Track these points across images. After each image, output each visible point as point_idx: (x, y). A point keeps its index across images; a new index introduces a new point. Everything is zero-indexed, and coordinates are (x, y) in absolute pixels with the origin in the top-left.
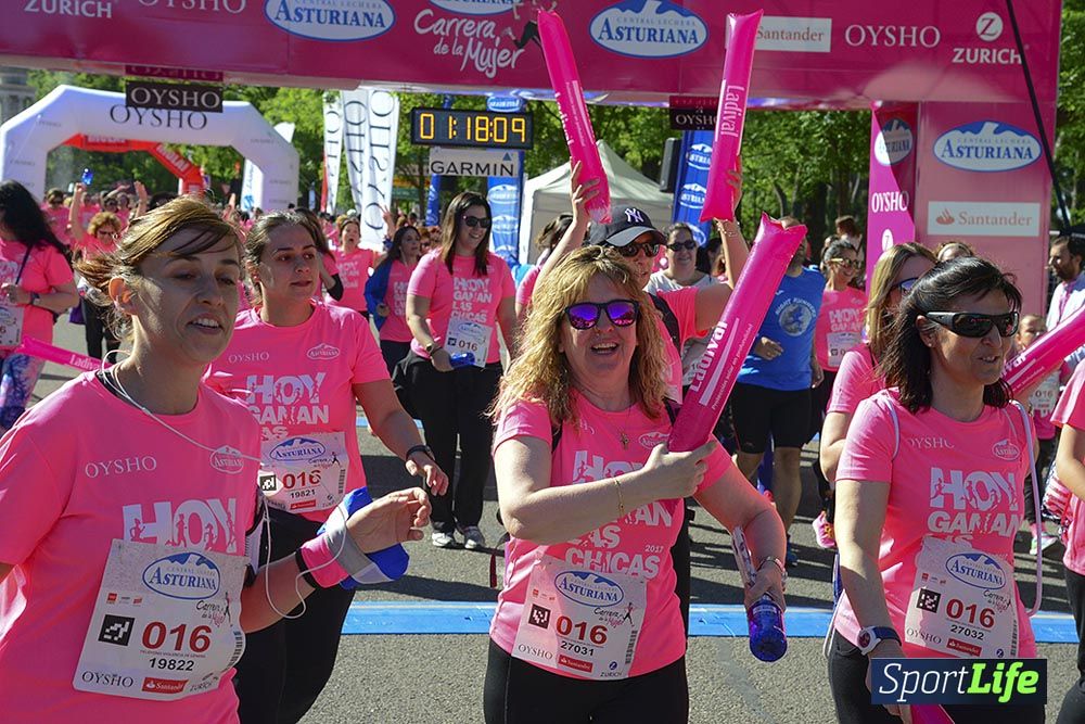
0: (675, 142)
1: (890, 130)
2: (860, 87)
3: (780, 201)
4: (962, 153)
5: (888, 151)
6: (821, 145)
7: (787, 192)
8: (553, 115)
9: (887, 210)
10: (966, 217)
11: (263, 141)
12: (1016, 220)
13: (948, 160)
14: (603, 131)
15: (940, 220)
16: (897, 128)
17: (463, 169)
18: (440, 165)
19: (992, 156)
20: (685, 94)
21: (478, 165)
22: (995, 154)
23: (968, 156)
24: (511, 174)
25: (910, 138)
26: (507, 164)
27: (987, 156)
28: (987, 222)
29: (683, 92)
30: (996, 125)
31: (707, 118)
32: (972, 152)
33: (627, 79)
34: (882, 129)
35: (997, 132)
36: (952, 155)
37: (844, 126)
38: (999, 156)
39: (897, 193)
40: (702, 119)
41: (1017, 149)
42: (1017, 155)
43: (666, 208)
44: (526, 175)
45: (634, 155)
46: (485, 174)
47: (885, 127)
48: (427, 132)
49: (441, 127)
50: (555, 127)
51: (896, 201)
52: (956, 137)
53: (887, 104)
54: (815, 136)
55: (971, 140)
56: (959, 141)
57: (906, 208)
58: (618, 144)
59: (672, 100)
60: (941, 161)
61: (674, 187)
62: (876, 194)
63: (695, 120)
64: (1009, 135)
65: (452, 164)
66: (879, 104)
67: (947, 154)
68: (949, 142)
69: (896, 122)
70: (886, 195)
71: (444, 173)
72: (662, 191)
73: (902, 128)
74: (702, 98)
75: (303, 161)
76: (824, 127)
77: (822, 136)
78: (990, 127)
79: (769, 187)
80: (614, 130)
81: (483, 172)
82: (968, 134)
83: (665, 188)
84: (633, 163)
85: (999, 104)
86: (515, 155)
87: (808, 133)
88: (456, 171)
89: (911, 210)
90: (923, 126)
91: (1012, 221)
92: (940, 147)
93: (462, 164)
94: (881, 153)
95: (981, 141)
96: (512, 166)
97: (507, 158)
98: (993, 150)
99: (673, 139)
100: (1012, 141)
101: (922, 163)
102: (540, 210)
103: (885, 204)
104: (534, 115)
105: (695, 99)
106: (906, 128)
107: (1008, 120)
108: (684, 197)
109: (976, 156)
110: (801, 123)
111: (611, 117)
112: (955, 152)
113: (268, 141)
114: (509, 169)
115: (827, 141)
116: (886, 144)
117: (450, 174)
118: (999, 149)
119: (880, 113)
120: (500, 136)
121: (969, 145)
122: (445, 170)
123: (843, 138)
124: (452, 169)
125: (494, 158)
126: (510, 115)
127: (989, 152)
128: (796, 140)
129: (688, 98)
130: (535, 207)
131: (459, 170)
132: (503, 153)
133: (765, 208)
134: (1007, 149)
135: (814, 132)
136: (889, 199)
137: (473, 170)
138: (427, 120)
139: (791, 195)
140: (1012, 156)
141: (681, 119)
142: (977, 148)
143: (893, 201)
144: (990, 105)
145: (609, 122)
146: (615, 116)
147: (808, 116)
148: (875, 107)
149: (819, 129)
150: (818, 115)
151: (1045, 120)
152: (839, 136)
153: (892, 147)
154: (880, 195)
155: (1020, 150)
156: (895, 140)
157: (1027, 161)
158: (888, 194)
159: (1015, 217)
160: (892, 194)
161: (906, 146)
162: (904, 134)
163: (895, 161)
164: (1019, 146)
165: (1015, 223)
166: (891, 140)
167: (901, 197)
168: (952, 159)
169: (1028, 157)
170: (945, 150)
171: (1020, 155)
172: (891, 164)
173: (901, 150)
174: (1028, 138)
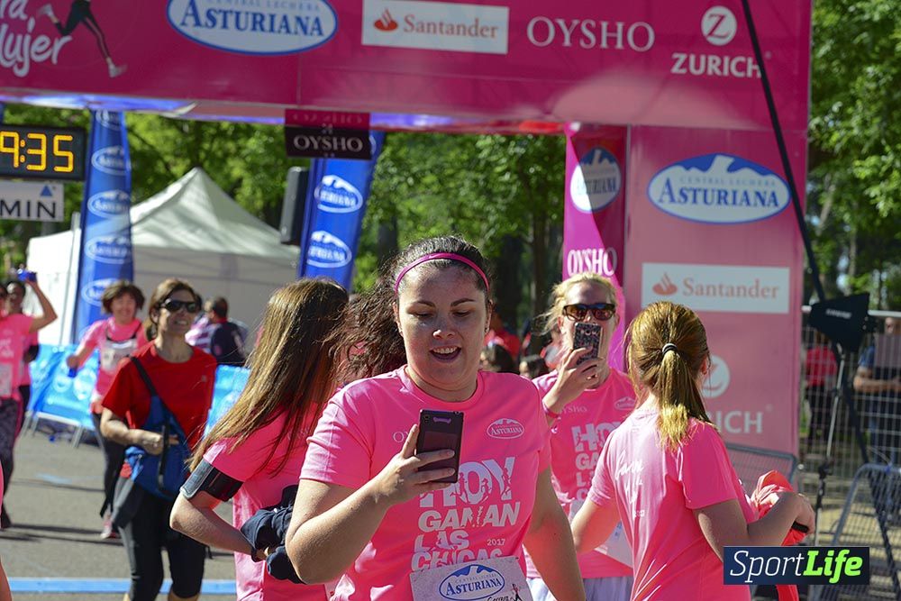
0: (301, 173)
1: (591, 162)
2: (549, 104)
5: (589, 193)
6: (508, 183)
10: (694, 285)
12: (759, 291)
13: (667, 206)
14: (202, 155)
15: (658, 289)
16: (601, 160)
19: (726, 203)
20: (306, 107)
21: (3, 202)
22: (730, 199)
23: (695, 201)
24: (53, 216)
25: (617, 175)
26: (47, 202)
27: (719, 202)
28: (721, 293)
29: (303, 103)
30: (728, 161)
31: (339, 141)
32: (700, 196)
33: (223, 83)
34: (580, 161)
35: (732, 169)
36: (672, 200)
37: (539, 158)
38: (734, 203)
39: (601, 251)
40: (331, 142)
41: (758, 194)
42: (759, 202)
43: (290, 267)
46: (14, 216)
47: (584, 158)
51: (599, 261)
52: (677, 174)
53: (587, 128)
54: (499, 169)
55: (698, 180)
56: (681, 180)
57: (612, 273)
58: (228, 176)
59: (289, 114)
60: (659, 208)
61: (299, 237)
62: (572, 252)
63: (321, 144)
64: (747, 174)
66: (576, 127)
67: (667, 198)
68: (668, 183)
69: (598, 153)
70: (587, 252)
72: (285, 243)
73: (606, 161)
74: (330, 113)
76: (511, 158)
77: (508, 170)
78: (722, 162)
80: (219, 154)
81: (10, 212)
82: (694, 172)
83: (288, 238)
85: (734, 132)
86: (58, 188)
87: (489, 165)
89: (619, 275)
90: (635, 157)
91: (754, 292)
92: (656, 188)
94: (579, 195)
95: (711, 181)
96: (54, 204)
97: (46, 192)
98: (726, 193)
99: (298, 169)
100: (752, 183)
101: (632, 209)
103: (585, 266)
105: (320, 113)
106: (611, 161)
107: (747, 154)
108: (313, 251)
109: (705, 201)
110: (480, 151)
111: (213, 137)
112: (677, 196)
114: (50, 209)
115: (515, 177)
116: (587, 182)
118: (735, 193)
119: (577, 139)
120: (36, 161)
121: (695, 186)
123: (536, 173)
125: (27, 192)
126: (51, 131)
127: (722, 197)
128: (473, 175)
129: (310, 113)
132: (40, 185)
134: (746, 193)
135: (496, 164)
136: (591, 258)
140: (752, 201)
141: (302, 142)
142: (705, 191)
143: (595, 261)
144: (721, 133)
145: (212, 142)
146: (221, 134)
147: (489, 141)
148: (570, 131)
149: (504, 160)
150: (503, 140)
151: (794, 155)
152: (532, 170)
153: (593, 188)
154: (579, 252)
155: (762, 195)
156: (597, 178)
157: (772, 210)
158: (589, 251)
159: (757, 287)
160: (594, 252)
161: (612, 187)
162: (609, 169)
163: (597, 206)
164: (761, 189)
165: (757, 295)
166: (592, 178)
167: (606, 257)
168: (673, 205)
169: (772, 204)
170: (663, 193)
171: (763, 202)
172: (593, 210)
173: (605, 191)
174: (772, 179)
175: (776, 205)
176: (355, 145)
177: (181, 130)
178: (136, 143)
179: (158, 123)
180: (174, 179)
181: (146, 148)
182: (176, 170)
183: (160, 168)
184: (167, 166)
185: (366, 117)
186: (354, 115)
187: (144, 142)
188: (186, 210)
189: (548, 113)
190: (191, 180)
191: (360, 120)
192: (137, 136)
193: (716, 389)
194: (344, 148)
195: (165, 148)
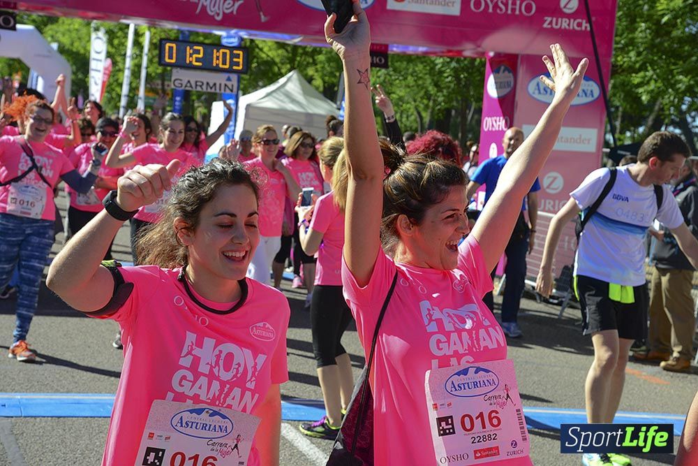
1: (498, 72)
2: (479, 43)
3: (418, 120)
4: (546, 92)
5: (497, 88)
6: (449, 82)
7: (424, 114)
8: (261, 50)
9: (494, 129)
11: (44, 56)
12: (581, 140)
13: (537, 96)
14: (296, 63)
16: (504, 72)
17: (196, 85)
18: (179, 82)
21: (208, 84)
24: (232, 91)
25: (512, 79)
26: (229, 84)
28: (562, 141)
33: (316, 27)
34: (493, 72)
36: (540, 93)
37: (466, 69)
39: (502, 118)
41: (584, 91)
42: (584, 95)
44: (240, 92)
45: (318, 82)
46: (213, 90)
47: (495, 70)
48: (170, 57)
49: (181, 54)
50: (262, 58)
51: (500, 123)
53: (498, 55)
54: (446, 75)
57: (506, 129)
58: (307, 74)
60: (533, 98)
62: (487, 118)
65: (189, 82)
66: (492, 54)
67: (537, 92)
68: (538, 85)
69: (503, 68)
70: (494, 118)
71: (183, 88)
72: (338, 109)
73: (506, 72)
75: (74, 73)
76: (452, 69)
77: (450, 75)
79: (412, 110)
80: (305, 63)
81: (211, 88)
84: (317, 88)
85: (573, 59)
86: (234, 77)
87: (441, 73)
88: (191, 86)
90: (521, 71)
91: (578, 141)
92: (532, 87)
93: (196, 82)
94: (492, 89)
96: (232, 86)
97: (229, 79)
101: (519, 97)
102: (250, 118)
103: (493, 125)
104: (248, 49)
106: (509, 72)
110: (436, 65)
111: (302, 54)
112: (542, 91)
113: (48, 56)
114: (231, 88)
115: (454, 79)
116: (496, 83)
117: (187, 88)
119: (492, 60)
120: (224, 63)
122: (184, 86)
123: (464, 77)
124: (189, 85)
125: (220, 79)
126: (232, 49)
128: (432, 77)
130: (247, 116)
131: (194, 85)
132: (225, 76)
133: (408, 124)
135: (444, 72)
136: (496, 121)
137: (204, 87)
138: (171, 48)
139: (427, 117)
140: (580, 95)
143: (498, 123)
145: (301, 57)
146: (305, 53)
147: (441, 60)
148: (489, 56)
149: (448, 70)
150: (448, 60)
151: (604, 71)
152: (462, 76)
153: (499, 86)
154: (490, 119)
155: (586, 91)
156: (502, 80)
157: (590, 99)
158: (495, 118)
159: (580, 138)
160: (498, 118)
161: (509, 86)
162: (508, 77)
163: (501, 95)
164: (585, 88)
165: (580, 142)
166: (498, 80)
167: (504, 121)
168: (540, 95)
169: (591, 96)
170: (535, 89)
171: (586, 95)
172: (498, 97)
173: (505, 87)
174: (592, 83)
175: (593, 96)
176: (380, 60)
177: (287, 51)
178: (264, 56)
179: (275, 46)
180: (282, 75)
181: (269, 59)
182: (283, 71)
183: (276, 69)
184: (279, 69)
185: (386, 46)
186: (381, 45)
187: (268, 56)
188: (287, 91)
189: (479, 46)
190: (291, 77)
191: (383, 48)
192: (264, 53)
193: (556, 189)
194: (375, 62)
195: (277, 60)
